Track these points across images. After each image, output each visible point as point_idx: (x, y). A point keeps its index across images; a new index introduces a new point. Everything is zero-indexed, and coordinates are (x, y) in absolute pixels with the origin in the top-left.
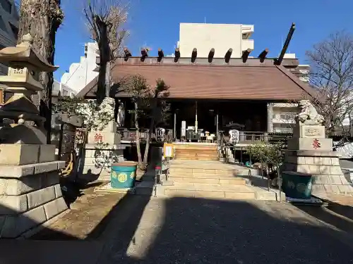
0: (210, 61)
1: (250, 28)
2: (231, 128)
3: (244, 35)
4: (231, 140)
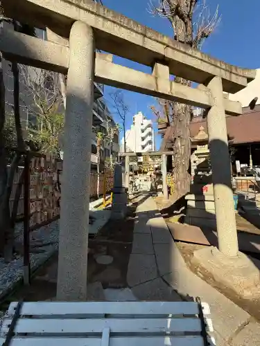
0: (252, 108)
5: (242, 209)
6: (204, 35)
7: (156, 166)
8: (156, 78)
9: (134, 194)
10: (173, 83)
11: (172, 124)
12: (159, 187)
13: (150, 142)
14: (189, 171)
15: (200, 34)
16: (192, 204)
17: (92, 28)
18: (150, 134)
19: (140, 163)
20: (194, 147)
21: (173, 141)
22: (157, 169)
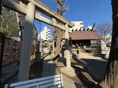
0: (76, 31)
1: (82, 22)
2: (84, 45)
3: (81, 23)
4: (84, 48)
5: (73, 57)
6: (65, 11)
7: (51, 45)
8: (52, 21)
9: (43, 54)
10: (57, 23)
11: (56, 32)
12: (51, 52)
13: (49, 37)
14: (61, 47)
15: (64, 10)
16: (61, 56)
17: (35, 5)
18: (49, 34)
19: (46, 44)
20: (62, 40)
21: (57, 38)
22: (51, 46)
